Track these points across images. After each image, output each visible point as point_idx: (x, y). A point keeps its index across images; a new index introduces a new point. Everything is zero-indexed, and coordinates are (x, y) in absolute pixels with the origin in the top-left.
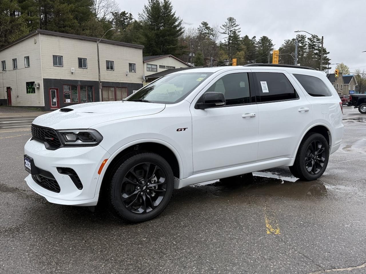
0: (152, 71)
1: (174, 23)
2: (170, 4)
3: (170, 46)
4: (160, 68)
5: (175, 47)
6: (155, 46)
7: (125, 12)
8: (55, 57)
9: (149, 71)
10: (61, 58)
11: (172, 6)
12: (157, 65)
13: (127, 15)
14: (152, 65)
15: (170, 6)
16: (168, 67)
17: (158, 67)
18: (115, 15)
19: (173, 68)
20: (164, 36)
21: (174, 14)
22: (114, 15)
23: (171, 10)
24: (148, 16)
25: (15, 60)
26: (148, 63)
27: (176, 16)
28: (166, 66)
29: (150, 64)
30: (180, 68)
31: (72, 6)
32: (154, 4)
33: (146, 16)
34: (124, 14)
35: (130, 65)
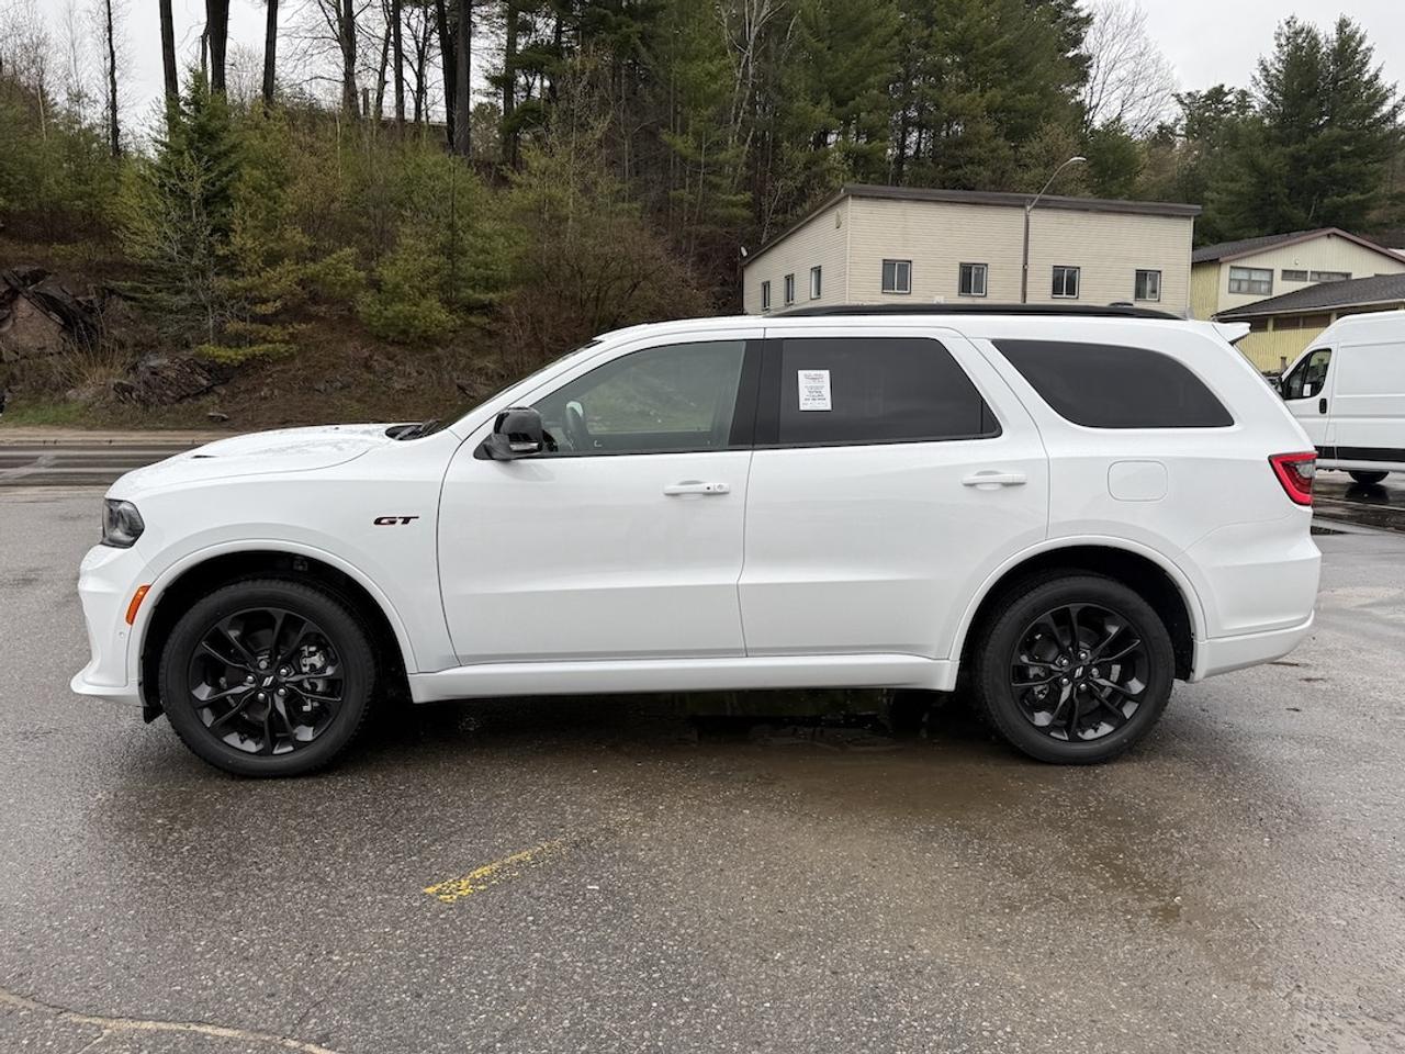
0: (1250, 292)
1: (1375, 108)
2: (1361, 42)
3: (1345, 198)
4: (1283, 278)
5: (1364, 200)
6: (1285, 200)
7: (1223, 86)
8: (888, 265)
9: (1239, 291)
10: (905, 266)
11: (1369, 49)
12: (1272, 271)
13: (1230, 98)
14: (1253, 272)
15: (1363, 47)
16: (1319, 274)
17: (1278, 275)
18: (1186, 102)
19: (1344, 279)
20: (1328, 163)
21: (1376, 76)
22: (1181, 102)
23: (1364, 64)
24: (1270, 97)
25: (789, 279)
26: (1235, 264)
27: (1385, 81)
28: (1312, 272)
29: (1246, 265)
30: (1373, 275)
31: (995, 95)
32: (1299, 48)
33: (1262, 95)
34: (1217, 94)
35: (1141, 276)
